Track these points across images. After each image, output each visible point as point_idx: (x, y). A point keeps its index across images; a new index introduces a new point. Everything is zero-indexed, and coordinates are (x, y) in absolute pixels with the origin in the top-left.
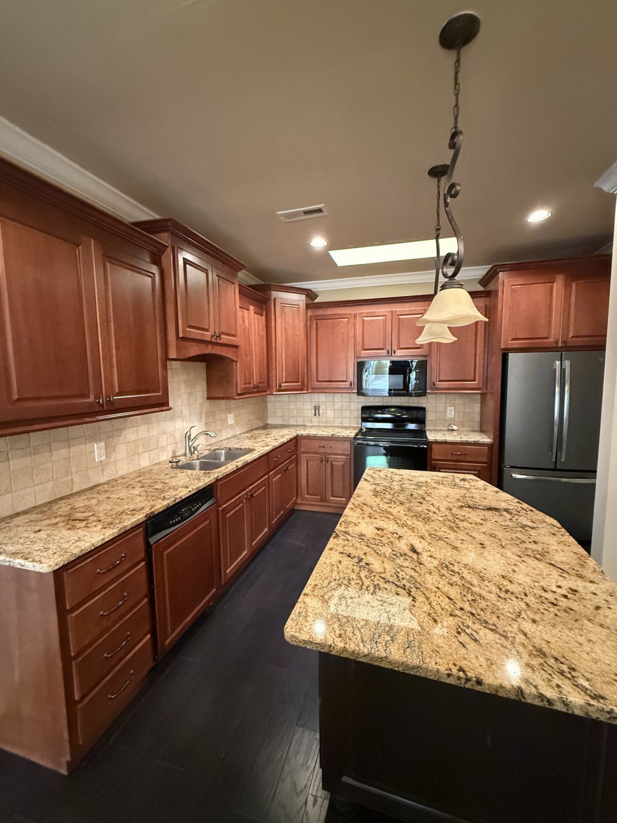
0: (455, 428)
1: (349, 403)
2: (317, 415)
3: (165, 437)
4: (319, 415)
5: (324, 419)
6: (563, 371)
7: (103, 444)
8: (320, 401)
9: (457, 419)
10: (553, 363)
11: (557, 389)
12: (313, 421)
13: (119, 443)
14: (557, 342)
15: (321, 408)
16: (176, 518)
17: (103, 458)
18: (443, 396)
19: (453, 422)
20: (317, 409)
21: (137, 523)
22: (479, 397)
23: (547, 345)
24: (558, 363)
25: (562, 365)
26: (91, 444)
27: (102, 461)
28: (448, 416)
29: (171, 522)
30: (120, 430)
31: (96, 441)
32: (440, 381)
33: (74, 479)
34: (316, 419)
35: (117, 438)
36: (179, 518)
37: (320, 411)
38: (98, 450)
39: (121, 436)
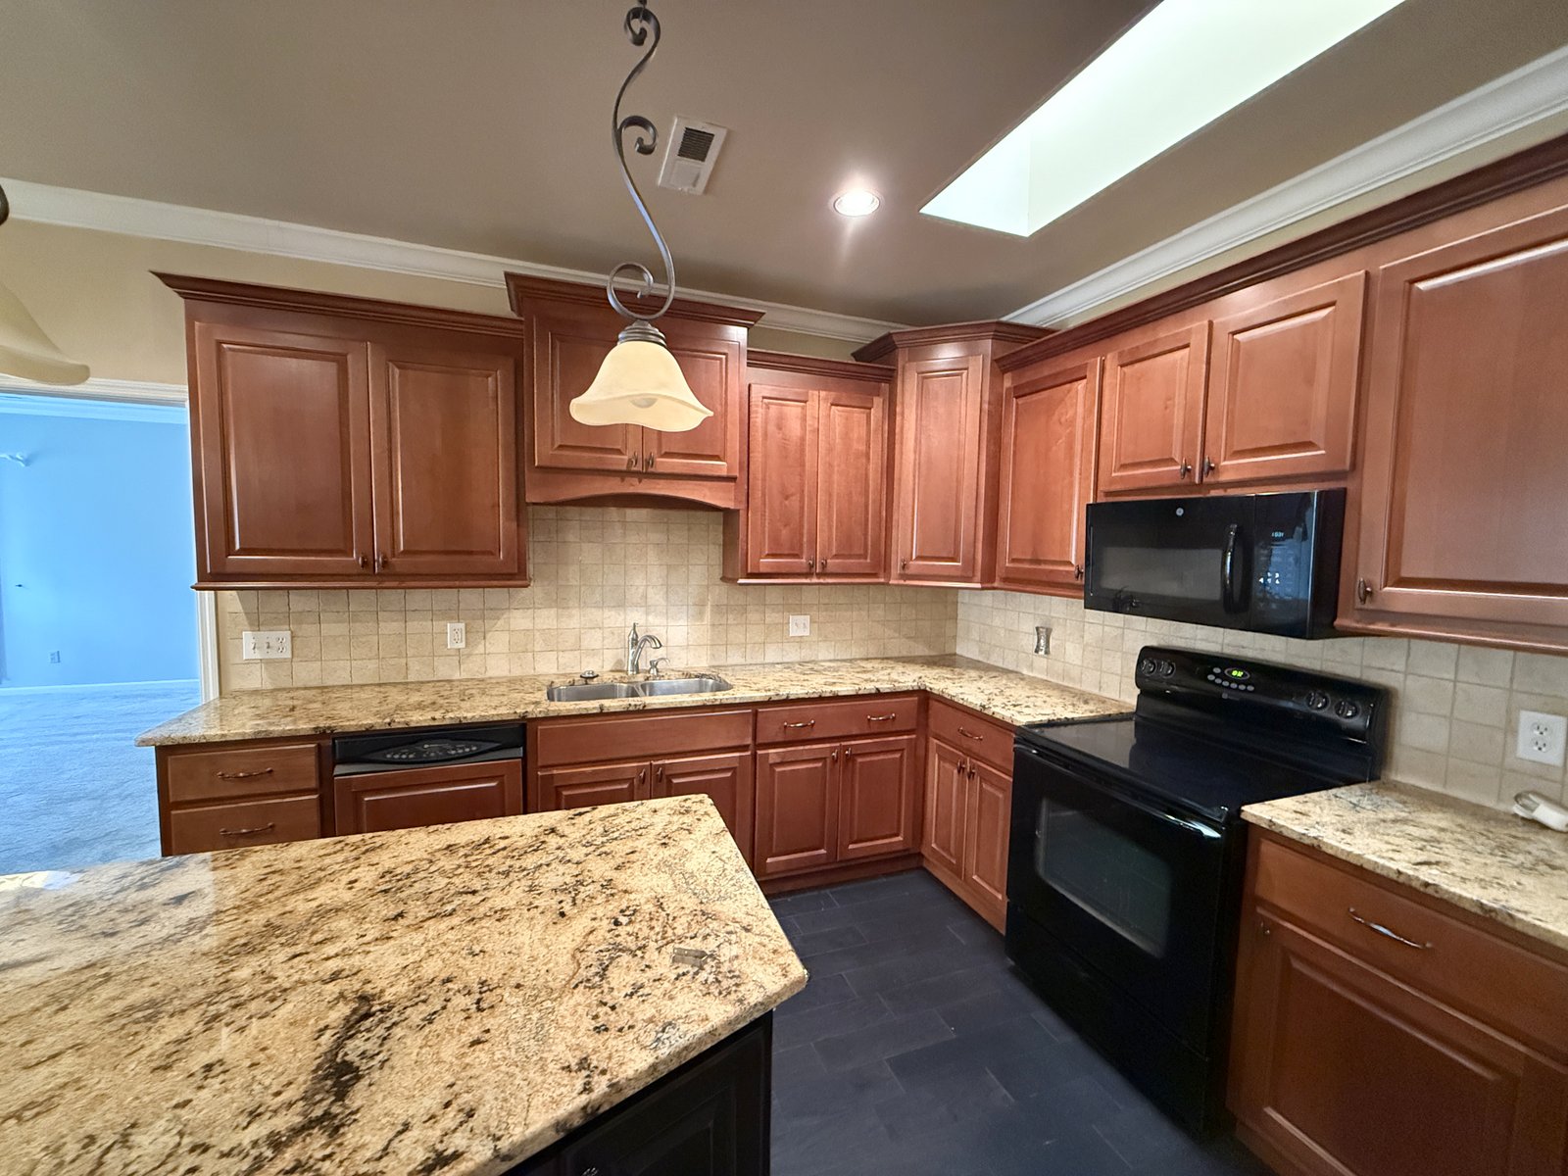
1: (1120, 631)
2: (1042, 653)
3: (598, 634)
4: (1047, 652)
5: (1058, 667)
7: (462, 626)
8: (1053, 614)
12: (1035, 665)
13: (494, 629)
15: (1053, 635)
16: (404, 753)
17: (462, 645)
19: (1546, 785)
20: (1044, 633)
21: (294, 734)
26: (443, 623)
27: (459, 649)
29: (389, 756)
30: (497, 612)
31: (451, 619)
33: (410, 664)
34: (1040, 661)
35: (492, 621)
36: (411, 756)
37: (1052, 643)
38: (453, 633)
39: (498, 619)
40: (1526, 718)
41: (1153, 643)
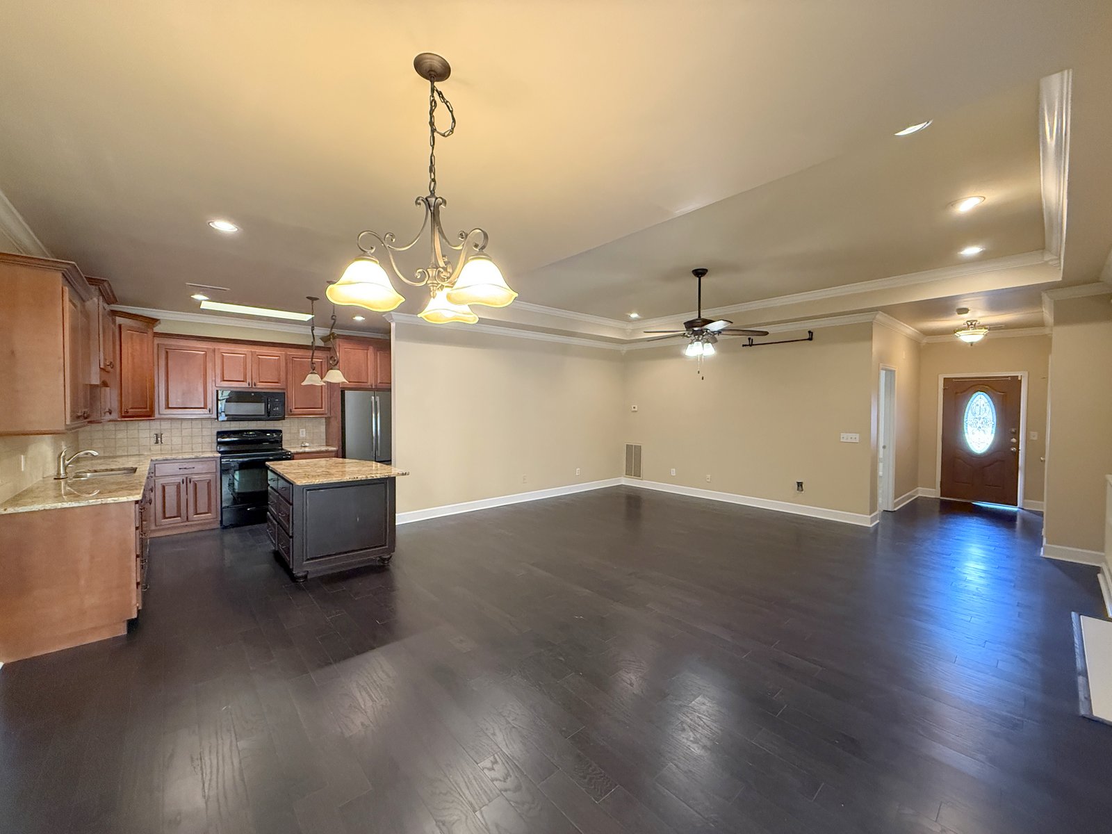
0: (307, 444)
1: (200, 430)
2: (160, 443)
5: (169, 447)
6: (376, 403)
8: (162, 428)
9: (308, 438)
10: (371, 398)
11: (374, 415)
14: (372, 386)
15: (164, 436)
18: (296, 420)
19: (305, 440)
20: (159, 437)
22: (324, 420)
23: (366, 387)
24: (373, 397)
25: (374, 399)
28: (301, 436)
32: (295, 408)
34: (157, 447)
37: (164, 439)
40: (301, 430)
41: (220, 430)
